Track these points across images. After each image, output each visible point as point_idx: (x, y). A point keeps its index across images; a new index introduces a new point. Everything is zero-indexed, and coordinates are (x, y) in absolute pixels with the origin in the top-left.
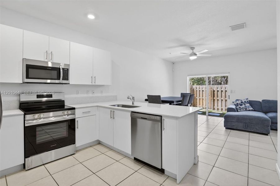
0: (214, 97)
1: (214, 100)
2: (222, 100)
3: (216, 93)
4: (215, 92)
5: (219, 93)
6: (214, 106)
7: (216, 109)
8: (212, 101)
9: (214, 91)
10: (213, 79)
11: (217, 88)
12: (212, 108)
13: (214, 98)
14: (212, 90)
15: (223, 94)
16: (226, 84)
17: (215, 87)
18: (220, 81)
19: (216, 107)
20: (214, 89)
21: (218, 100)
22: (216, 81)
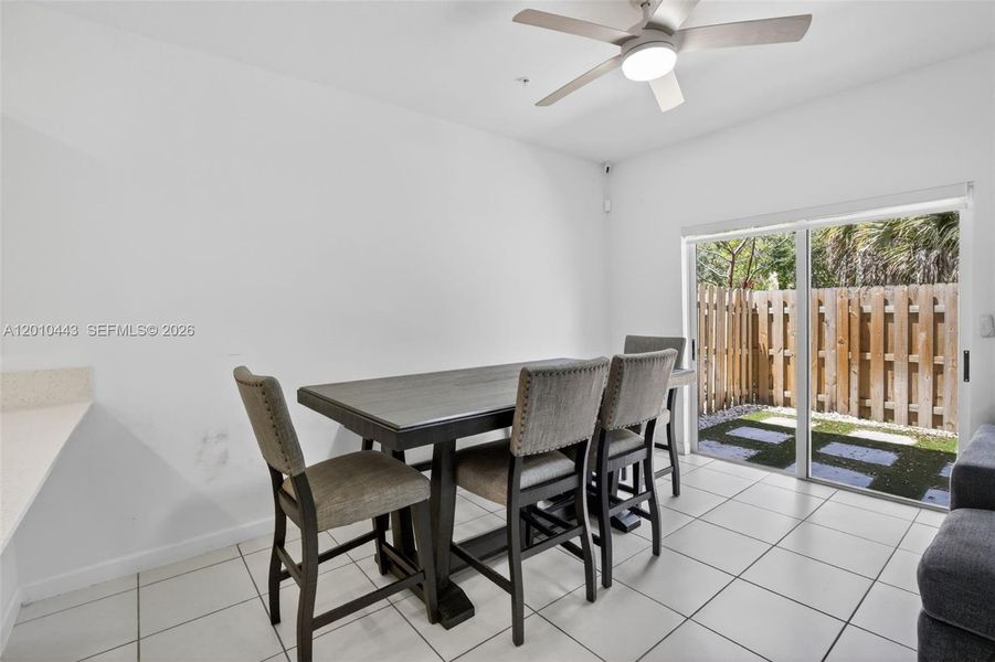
0: (864, 349)
1: (865, 365)
2: (913, 367)
3: (875, 326)
4: (871, 325)
5: (898, 329)
6: (863, 396)
7: (878, 411)
8: (855, 368)
9: (865, 318)
10: (868, 260)
11: (886, 303)
12: (855, 407)
13: (869, 356)
14: (856, 314)
15: (922, 337)
16: (939, 281)
17: (872, 299)
18: (903, 266)
19: (875, 402)
20: (867, 309)
21: (889, 365)
22: (885, 266)
